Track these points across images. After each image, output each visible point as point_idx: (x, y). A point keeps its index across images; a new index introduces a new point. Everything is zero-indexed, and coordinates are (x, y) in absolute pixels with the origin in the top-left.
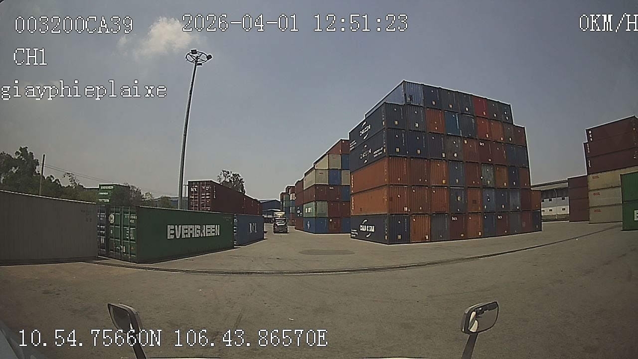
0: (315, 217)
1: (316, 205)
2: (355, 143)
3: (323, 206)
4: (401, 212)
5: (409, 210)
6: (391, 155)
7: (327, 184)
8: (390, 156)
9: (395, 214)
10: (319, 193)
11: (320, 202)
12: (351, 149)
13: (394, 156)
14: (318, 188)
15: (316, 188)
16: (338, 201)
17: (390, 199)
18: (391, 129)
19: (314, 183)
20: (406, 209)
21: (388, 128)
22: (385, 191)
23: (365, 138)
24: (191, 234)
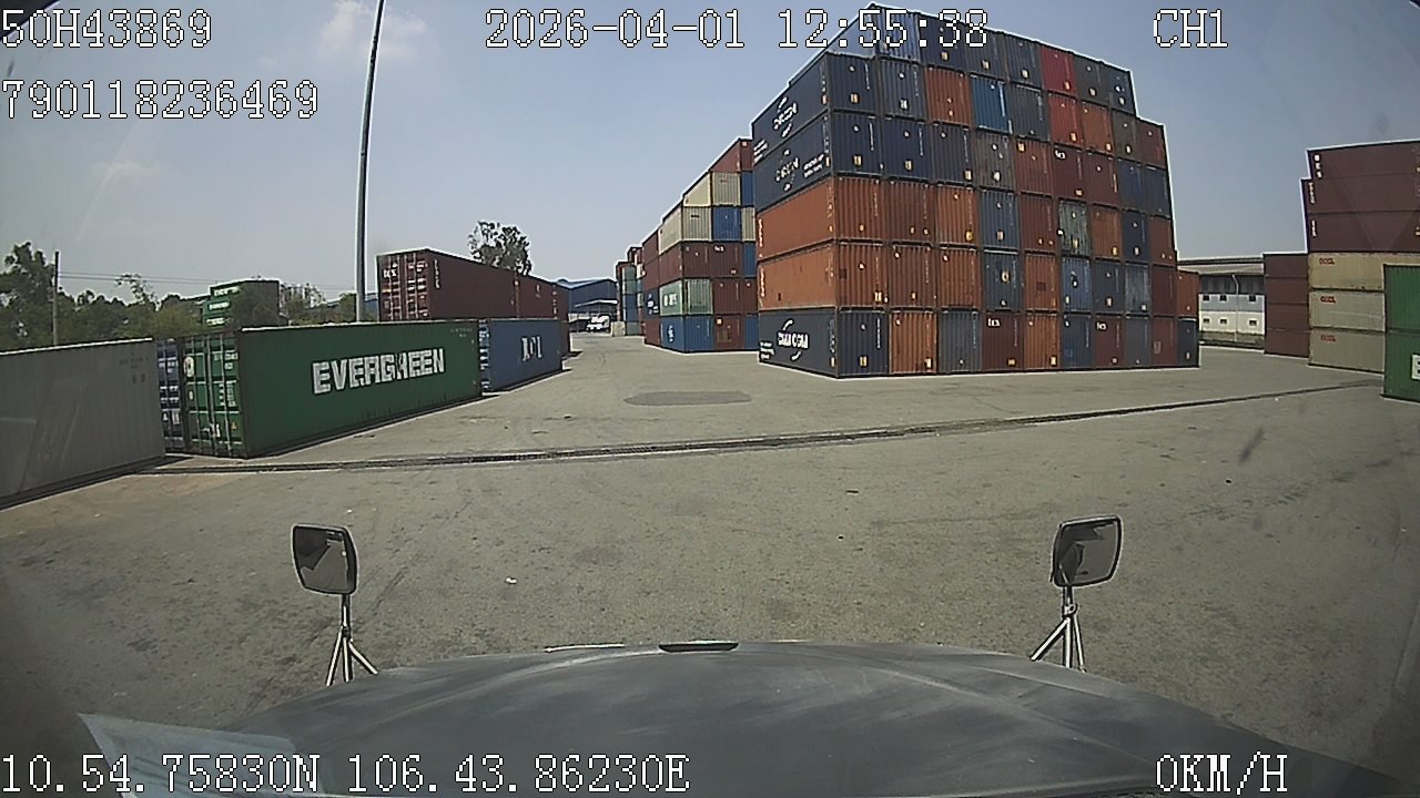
0: (684, 316)
1: (685, 287)
2: (765, 147)
3: (702, 291)
4: (867, 304)
5: (886, 300)
6: (842, 171)
7: (710, 240)
8: (840, 175)
9: (853, 309)
10: (690, 259)
11: (695, 282)
12: (756, 160)
13: (849, 175)
14: (688, 249)
15: (683, 249)
16: (733, 278)
17: (842, 274)
18: (840, 111)
19: (680, 239)
20: (878, 297)
21: (835, 111)
22: (829, 254)
23: (785, 133)
24: (373, 377)
